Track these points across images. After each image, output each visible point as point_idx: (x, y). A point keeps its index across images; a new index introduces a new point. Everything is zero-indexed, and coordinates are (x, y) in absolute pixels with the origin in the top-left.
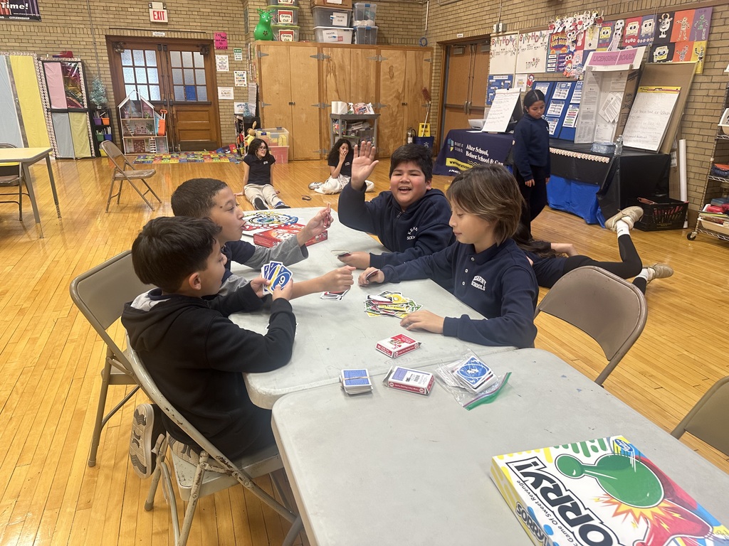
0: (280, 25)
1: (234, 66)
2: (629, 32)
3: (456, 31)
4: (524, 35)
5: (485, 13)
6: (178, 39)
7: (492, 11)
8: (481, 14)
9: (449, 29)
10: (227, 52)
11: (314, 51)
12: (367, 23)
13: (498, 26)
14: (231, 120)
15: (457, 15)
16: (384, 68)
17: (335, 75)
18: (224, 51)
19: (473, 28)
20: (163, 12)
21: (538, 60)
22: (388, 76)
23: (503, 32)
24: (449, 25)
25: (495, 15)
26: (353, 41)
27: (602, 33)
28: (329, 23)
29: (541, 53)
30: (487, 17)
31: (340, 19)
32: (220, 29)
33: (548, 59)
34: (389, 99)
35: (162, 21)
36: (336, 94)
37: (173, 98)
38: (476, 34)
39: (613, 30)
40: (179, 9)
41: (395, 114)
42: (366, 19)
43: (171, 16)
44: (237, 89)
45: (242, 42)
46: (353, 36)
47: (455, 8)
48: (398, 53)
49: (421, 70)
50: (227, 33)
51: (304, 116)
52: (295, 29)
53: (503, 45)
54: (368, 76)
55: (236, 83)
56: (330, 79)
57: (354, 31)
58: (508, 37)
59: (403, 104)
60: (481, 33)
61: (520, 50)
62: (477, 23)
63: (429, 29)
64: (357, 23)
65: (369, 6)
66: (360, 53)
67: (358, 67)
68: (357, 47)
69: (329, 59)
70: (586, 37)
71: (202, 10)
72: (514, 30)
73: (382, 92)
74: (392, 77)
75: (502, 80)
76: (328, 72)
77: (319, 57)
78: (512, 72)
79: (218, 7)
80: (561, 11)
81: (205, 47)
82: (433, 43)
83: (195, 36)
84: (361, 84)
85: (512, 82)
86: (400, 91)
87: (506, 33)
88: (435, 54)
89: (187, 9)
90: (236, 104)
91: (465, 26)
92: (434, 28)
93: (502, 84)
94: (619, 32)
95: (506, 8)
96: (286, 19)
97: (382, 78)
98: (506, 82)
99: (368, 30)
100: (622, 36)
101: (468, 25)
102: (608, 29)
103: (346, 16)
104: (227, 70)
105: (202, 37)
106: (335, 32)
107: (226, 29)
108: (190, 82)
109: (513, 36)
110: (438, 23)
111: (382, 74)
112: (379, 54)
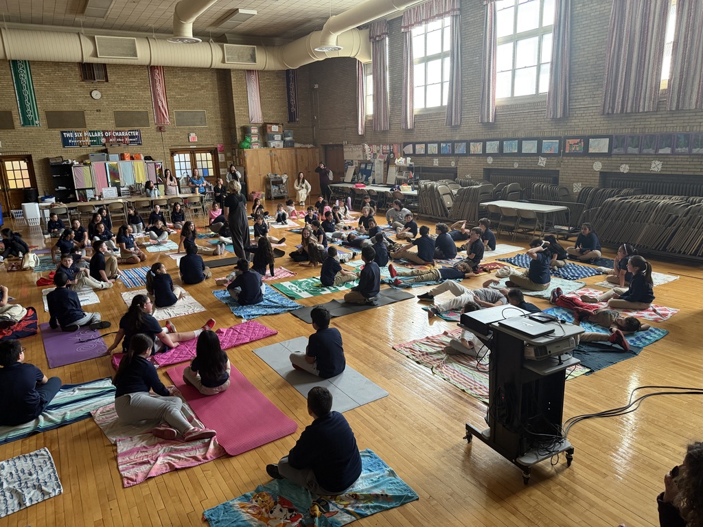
0: (252, 141)
1: (227, 159)
4: (355, 146)
6: (201, 148)
8: (338, 136)
9: (325, 140)
11: (268, 151)
12: (290, 139)
13: (345, 142)
15: (328, 135)
16: (299, 157)
17: (278, 162)
18: (222, 152)
20: (195, 137)
25: (343, 138)
26: (284, 146)
28: (273, 139)
29: (361, 153)
30: (340, 138)
31: (278, 137)
35: (195, 141)
36: (279, 169)
38: (337, 143)
40: (202, 135)
42: (289, 137)
43: (199, 138)
45: (230, 148)
48: (304, 150)
49: (315, 157)
52: (259, 143)
53: (348, 149)
54: (292, 161)
57: (284, 142)
59: (309, 172)
61: (354, 151)
62: (337, 139)
63: (316, 139)
64: (286, 139)
65: (291, 131)
67: (288, 157)
68: (286, 149)
71: (212, 135)
73: (299, 167)
74: (303, 160)
75: (349, 162)
77: (271, 154)
78: (352, 159)
79: (219, 133)
81: (213, 151)
82: (319, 145)
83: (208, 147)
84: (289, 164)
85: (353, 163)
86: (307, 166)
87: (348, 144)
89: (205, 135)
92: (319, 138)
95: (347, 135)
96: (255, 139)
103: (280, 136)
104: (224, 161)
105: (212, 146)
106: (277, 143)
108: (205, 167)
109: (351, 146)
112: (296, 151)
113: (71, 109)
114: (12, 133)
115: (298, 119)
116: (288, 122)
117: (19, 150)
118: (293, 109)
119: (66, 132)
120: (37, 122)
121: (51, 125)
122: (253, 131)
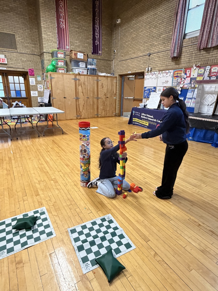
1: (37, 82)
2: (213, 70)
3: (128, 71)
4: (161, 72)
5: (141, 64)
6: (12, 71)
7: (144, 63)
8: (139, 64)
9: (124, 70)
10: (34, 77)
11: (73, 77)
12: (93, 67)
13: (148, 68)
14: (37, 104)
15: (128, 65)
16: (100, 84)
17: (82, 87)
18: (33, 76)
19: (136, 69)
20: (5, 59)
21: (168, 81)
22: (101, 87)
23: (151, 71)
24: (124, 68)
25: (146, 65)
26: (87, 73)
27: (199, 71)
28: (78, 66)
29: (170, 79)
30: (142, 65)
31: (82, 65)
32: (31, 67)
33: (173, 81)
34: (102, 95)
35: (5, 63)
36: (82, 93)
37: (10, 96)
38: (137, 71)
39: (205, 70)
40: (12, 58)
41: (104, 101)
42: (93, 65)
43: (9, 61)
44: (39, 92)
45: (40, 73)
46: (88, 71)
47: (127, 62)
48: (105, 78)
49: (113, 85)
50: (34, 69)
51: (70, 103)
52: (65, 68)
53: (151, 76)
54: (94, 87)
55: (39, 89)
56: (80, 88)
57: (88, 70)
58: (153, 73)
59: (107, 97)
60: (140, 71)
61: (159, 78)
62: (138, 68)
63: (115, 70)
64: (89, 67)
65: (94, 60)
66: (91, 78)
67: (90, 83)
68: (89, 76)
69: (79, 80)
70: (192, 73)
71: (22, 59)
72: (155, 70)
73: (99, 93)
74: (103, 87)
75: (151, 89)
76: (79, 85)
77: (75, 79)
78: (155, 86)
79: (30, 58)
80: (179, 63)
81: (25, 75)
83: (20, 70)
84: (91, 90)
85: (155, 90)
86: (106, 92)
87: (152, 71)
88: (117, 79)
89: (16, 58)
90: (39, 98)
91: (132, 68)
92: (117, 69)
93: (151, 90)
94: (208, 71)
95: (151, 62)
96: (61, 64)
97: (99, 88)
98: (152, 89)
99: (94, 69)
100: (210, 72)
101: (133, 68)
102: (203, 70)
103: (85, 63)
104: (34, 84)
105: (23, 70)
106: (81, 70)
107: (34, 67)
108: (18, 89)
109: (155, 73)
110: (118, 68)
111: (99, 86)
112: (98, 78)
116: (92, 53)
118: (97, 42)
122: (59, 55)
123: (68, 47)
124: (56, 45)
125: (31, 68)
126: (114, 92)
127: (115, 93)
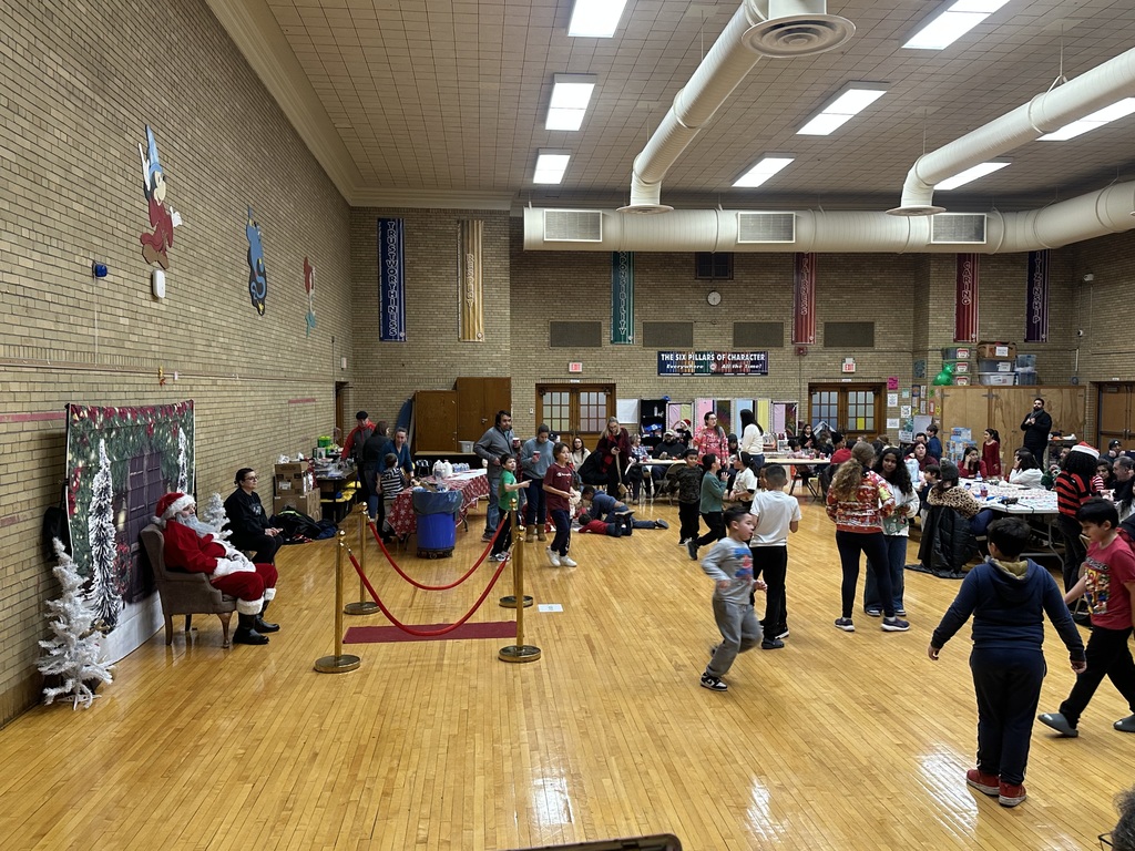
0: (957, 373)
1: (902, 402)
3: (1112, 375)
6: (859, 383)
9: (1103, 373)
10: (897, 391)
11: (985, 392)
12: (1028, 369)
15: (1111, 364)
17: (1002, 410)
18: (894, 391)
20: (852, 365)
24: (1103, 370)
26: (1015, 383)
28: (996, 370)
31: (1004, 367)
35: (850, 371)
36: (1002, 424)
37: (847, 427)
40: (864, 362)
42: (1027, 366)
43: (859, 367)
44: (903, 421)
45: (909, 384)
46: (1015, 379)
47: (1108, 358)
48: (1055, 391)
49: (1076, 405)
50: (898, 377)
52: (968, 376)
55: (902, 415)
56: (998, 413)
57: (1016, 375)
63: (1080, 371)
64: (1017, 370)
65: (1029, 357)
66: (1021, 392)
68: (1019, 387)
69: (997, 396)
71: (881, 361)
76: (996, 407)
77: (989, 396)
79: (894, 359)
81: (879, 388)
82: (1085, 382)
83: (872, 381)
88: (1088, 391)
89: (870, 362)
90: (900, 432)
91: (1121, 372)
92: (1086, 370)
96: (961, 369)
99: (1029, 374)
101: (1125, 372)
103: (1009, 364)
104: (896, 405)
105: (879, 381)
106: (1001, 377)
107: (898, 374)
110: (1090, 367)
112: (1038, 392)
113: (677, 320)
114: (597, 352)
115: (1044, 336)
116: (1026, 341)
117: (602, 376)
118: (1037, 318)
119: (665, 353)
120: (630, 338)
121: (647, 343)
122: (960, 355)
123: (974, 336)
124: (953, 335)
125: (893, 375)
126: (1078, 419)
127: (1081, 420)
